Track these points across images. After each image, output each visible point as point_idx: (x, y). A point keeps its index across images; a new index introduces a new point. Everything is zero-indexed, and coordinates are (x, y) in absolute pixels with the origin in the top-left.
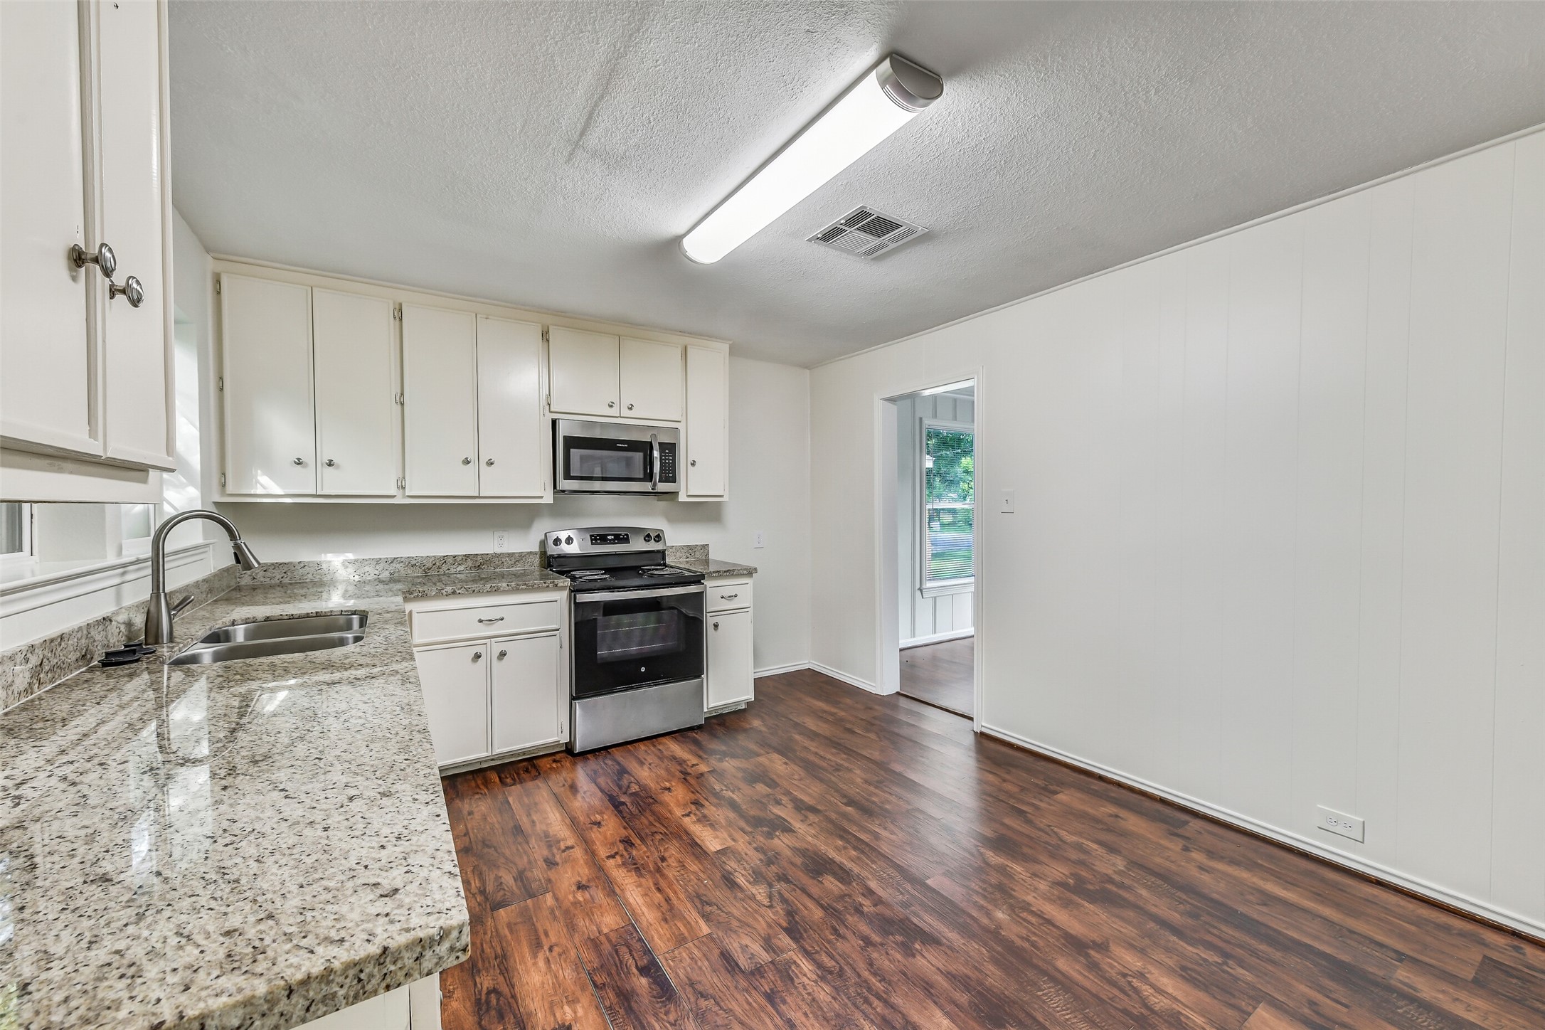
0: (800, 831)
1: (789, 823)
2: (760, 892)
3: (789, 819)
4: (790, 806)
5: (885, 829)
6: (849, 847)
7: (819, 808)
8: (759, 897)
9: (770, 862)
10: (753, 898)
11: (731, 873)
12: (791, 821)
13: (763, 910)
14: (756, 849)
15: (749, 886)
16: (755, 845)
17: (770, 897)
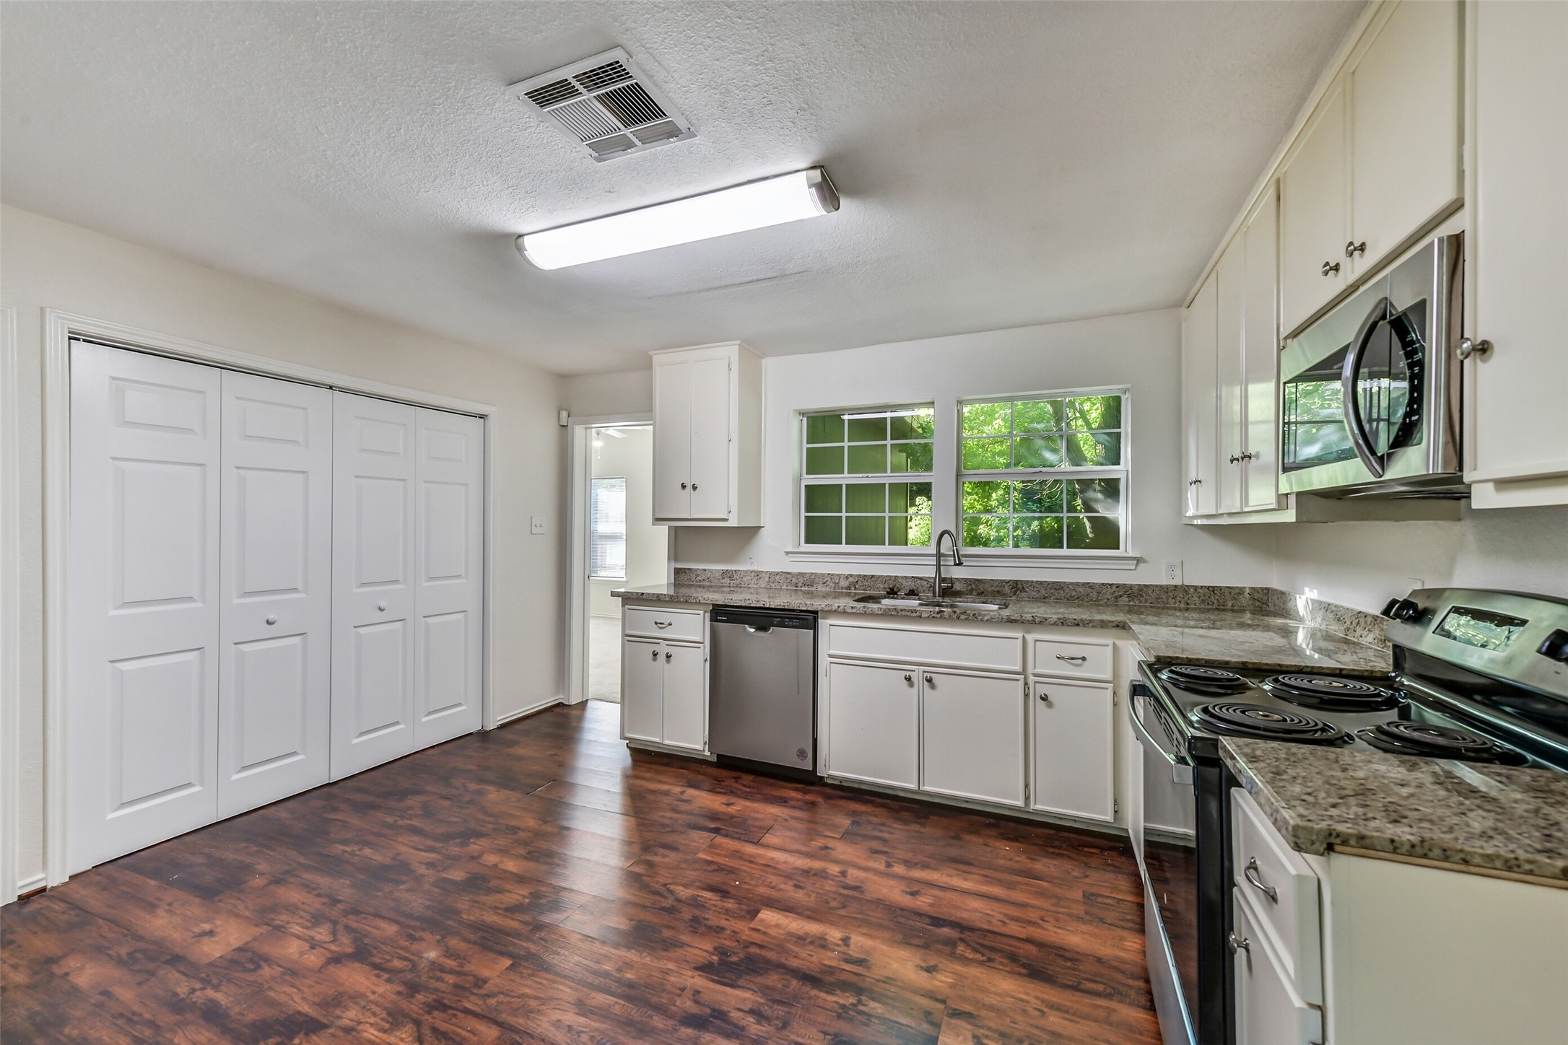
0: (690, 973)
1: (713, 981)
2: (683, 893)
3: (718, 987)
4: (735, 1015)
5: (570, 1028)
6: (614, 974)
7: (689, 1031)
8: (681, 888)
9: (695, 920)
10: (686, 886)
11: (724, 897)
12: (712, 985)
13: (670, 881)
14: (723, 929)
15: (696, 893)
16: (728, 932)
17: (671, 892)
